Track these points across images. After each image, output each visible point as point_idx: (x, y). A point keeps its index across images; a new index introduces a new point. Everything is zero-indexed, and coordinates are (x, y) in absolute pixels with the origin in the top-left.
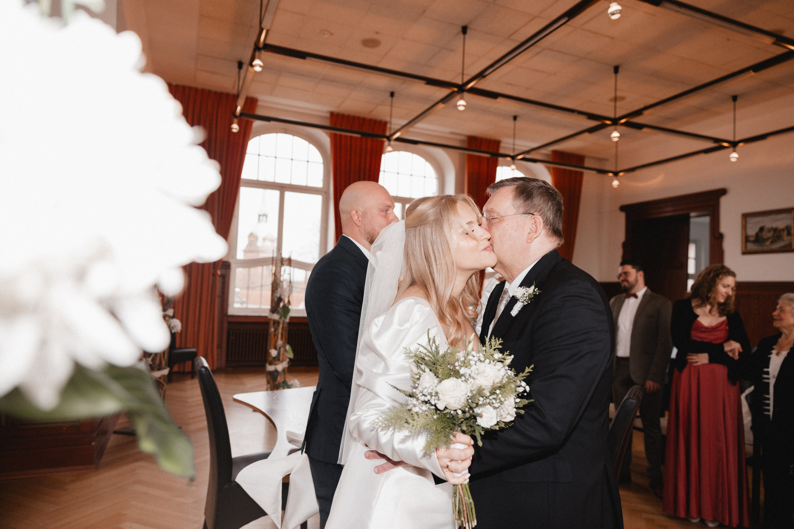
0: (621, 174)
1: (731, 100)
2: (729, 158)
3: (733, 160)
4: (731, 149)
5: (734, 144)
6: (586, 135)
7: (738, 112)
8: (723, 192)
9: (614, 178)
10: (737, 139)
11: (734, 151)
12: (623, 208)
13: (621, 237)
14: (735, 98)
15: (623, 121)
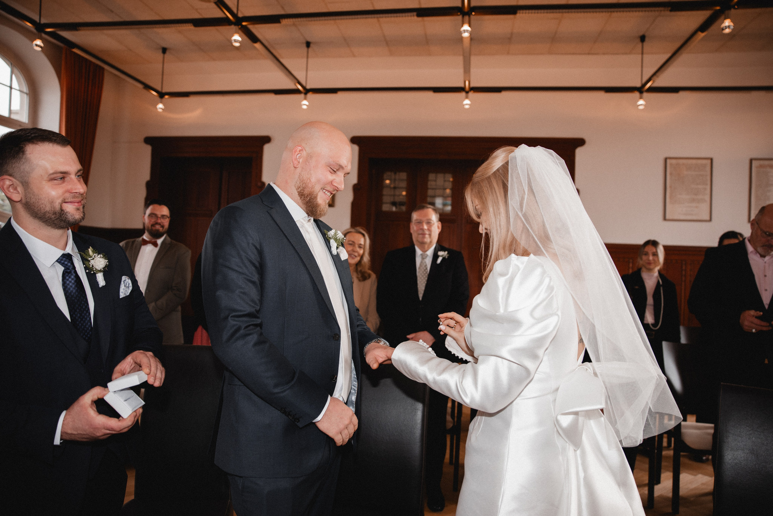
0: (167, 97)
1: (305, 45)
2: (301, 105)
3: (305, 107)
4: (302, 96)
5: (307, 91)
6: (190, 27)
7: (310, 60)
8: (267, 139)
9: (158, 99)
10: (308, 87)
11: (305, 99)
12: (148, 140)
13: (146, 175)
14: (308, 44)
15: (244, 24)
